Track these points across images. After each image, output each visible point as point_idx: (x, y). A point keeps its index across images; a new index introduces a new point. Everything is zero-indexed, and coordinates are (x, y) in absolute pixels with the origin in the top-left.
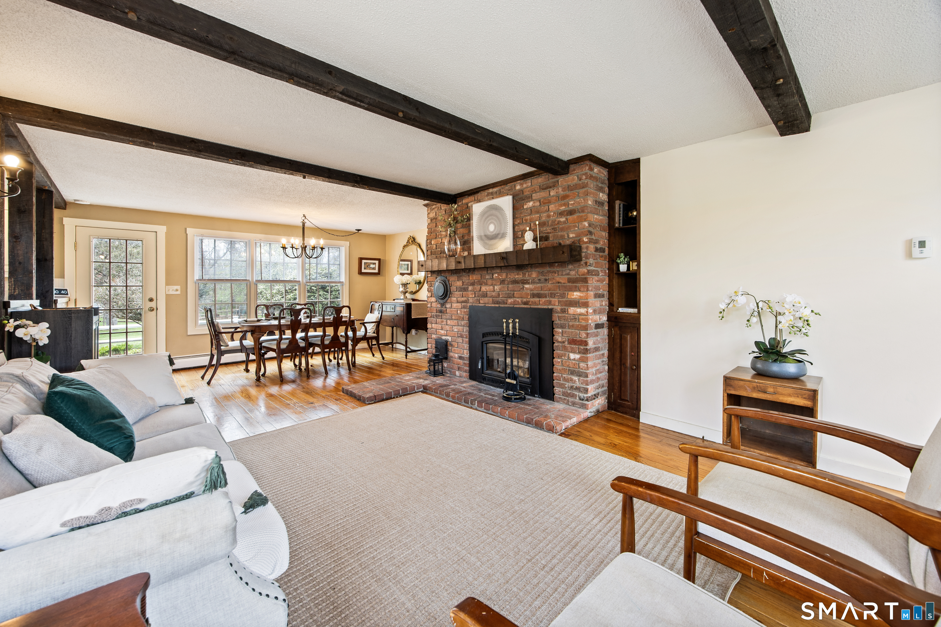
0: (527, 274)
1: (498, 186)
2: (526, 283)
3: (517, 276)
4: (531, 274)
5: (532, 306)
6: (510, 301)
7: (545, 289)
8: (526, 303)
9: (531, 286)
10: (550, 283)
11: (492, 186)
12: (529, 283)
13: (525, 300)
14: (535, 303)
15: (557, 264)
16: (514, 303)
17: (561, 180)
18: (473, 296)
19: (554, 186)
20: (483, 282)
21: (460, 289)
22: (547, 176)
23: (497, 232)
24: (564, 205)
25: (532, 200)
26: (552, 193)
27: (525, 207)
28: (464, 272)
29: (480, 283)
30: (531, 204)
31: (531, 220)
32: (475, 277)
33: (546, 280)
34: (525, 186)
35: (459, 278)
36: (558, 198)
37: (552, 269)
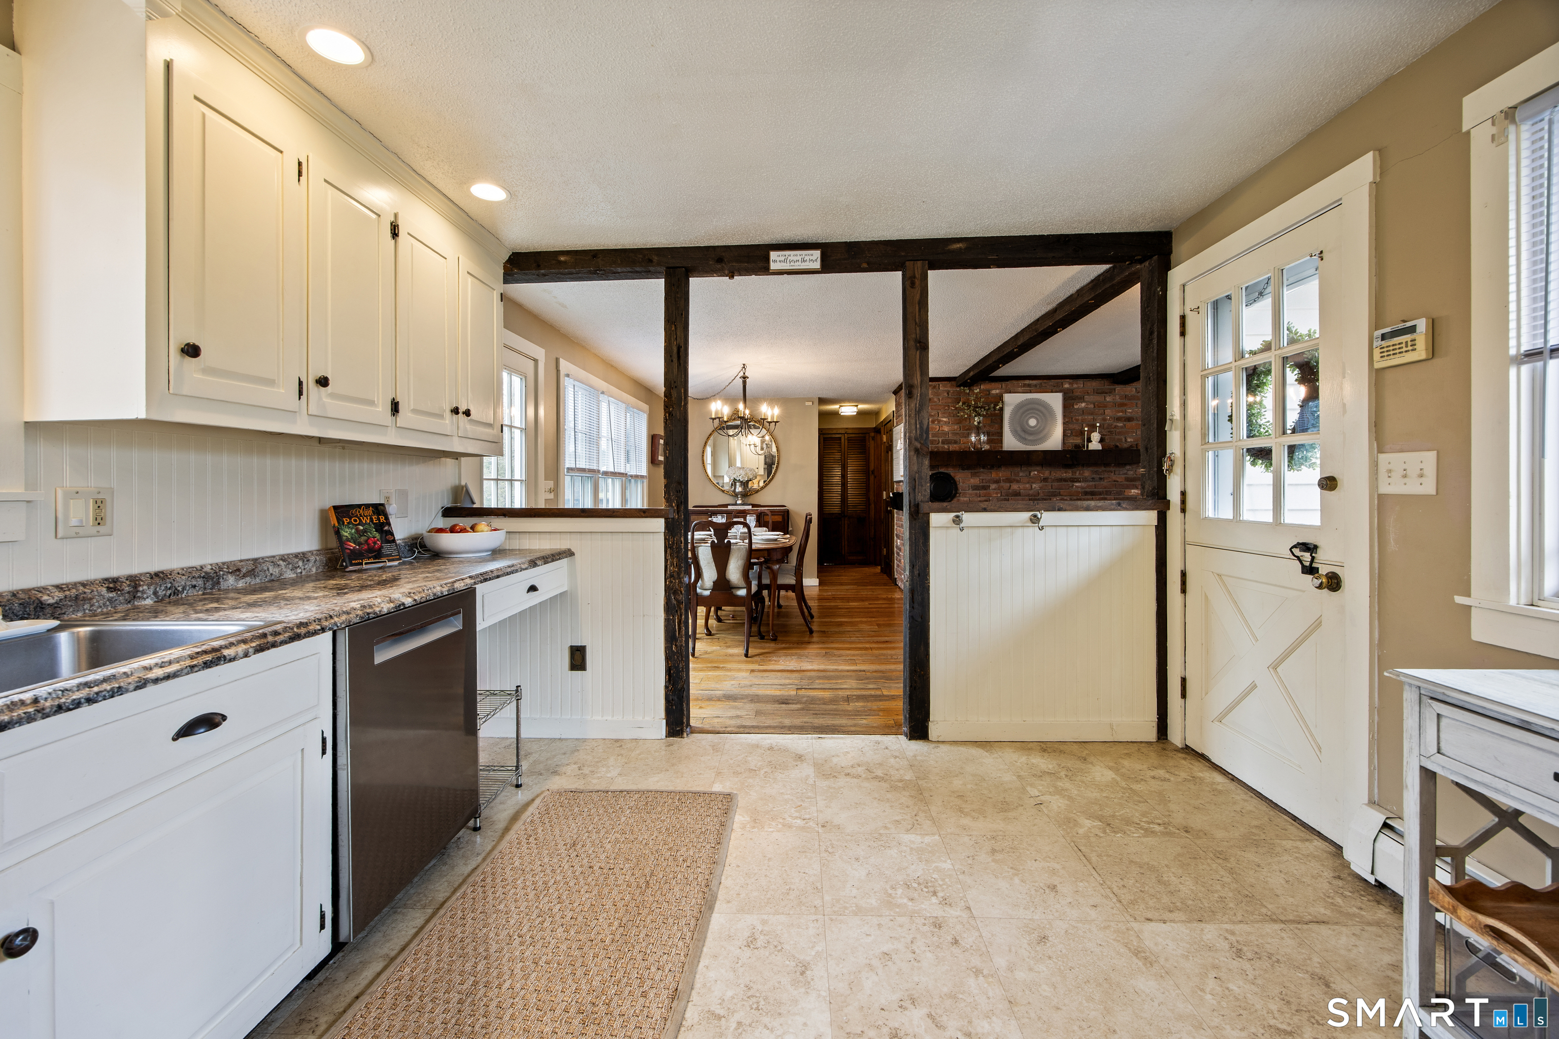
0: (1078, 473)
4: (1083, 473)
9: (1083, 484)
12: (1079, 481)
17: (1118, 388)
18: (999, 495)
19: (1110, 393)
20: (1014, 480)
21: (976, 488)
22: (1102, 382)
23: (1040, 427)
24: (1122, 412)
25: (1084, 401)
26: (1108, 399)
27: (1076, 407)
28: (984, 468)
29: (1009, 480)
30: (1083, 405)
31: (1083, 421)
32: (1002, 473)
33: (1101, 479)
34: (1075, 386)
35: (974, 475)
36: (1115, 404)
37: (1108, 469)
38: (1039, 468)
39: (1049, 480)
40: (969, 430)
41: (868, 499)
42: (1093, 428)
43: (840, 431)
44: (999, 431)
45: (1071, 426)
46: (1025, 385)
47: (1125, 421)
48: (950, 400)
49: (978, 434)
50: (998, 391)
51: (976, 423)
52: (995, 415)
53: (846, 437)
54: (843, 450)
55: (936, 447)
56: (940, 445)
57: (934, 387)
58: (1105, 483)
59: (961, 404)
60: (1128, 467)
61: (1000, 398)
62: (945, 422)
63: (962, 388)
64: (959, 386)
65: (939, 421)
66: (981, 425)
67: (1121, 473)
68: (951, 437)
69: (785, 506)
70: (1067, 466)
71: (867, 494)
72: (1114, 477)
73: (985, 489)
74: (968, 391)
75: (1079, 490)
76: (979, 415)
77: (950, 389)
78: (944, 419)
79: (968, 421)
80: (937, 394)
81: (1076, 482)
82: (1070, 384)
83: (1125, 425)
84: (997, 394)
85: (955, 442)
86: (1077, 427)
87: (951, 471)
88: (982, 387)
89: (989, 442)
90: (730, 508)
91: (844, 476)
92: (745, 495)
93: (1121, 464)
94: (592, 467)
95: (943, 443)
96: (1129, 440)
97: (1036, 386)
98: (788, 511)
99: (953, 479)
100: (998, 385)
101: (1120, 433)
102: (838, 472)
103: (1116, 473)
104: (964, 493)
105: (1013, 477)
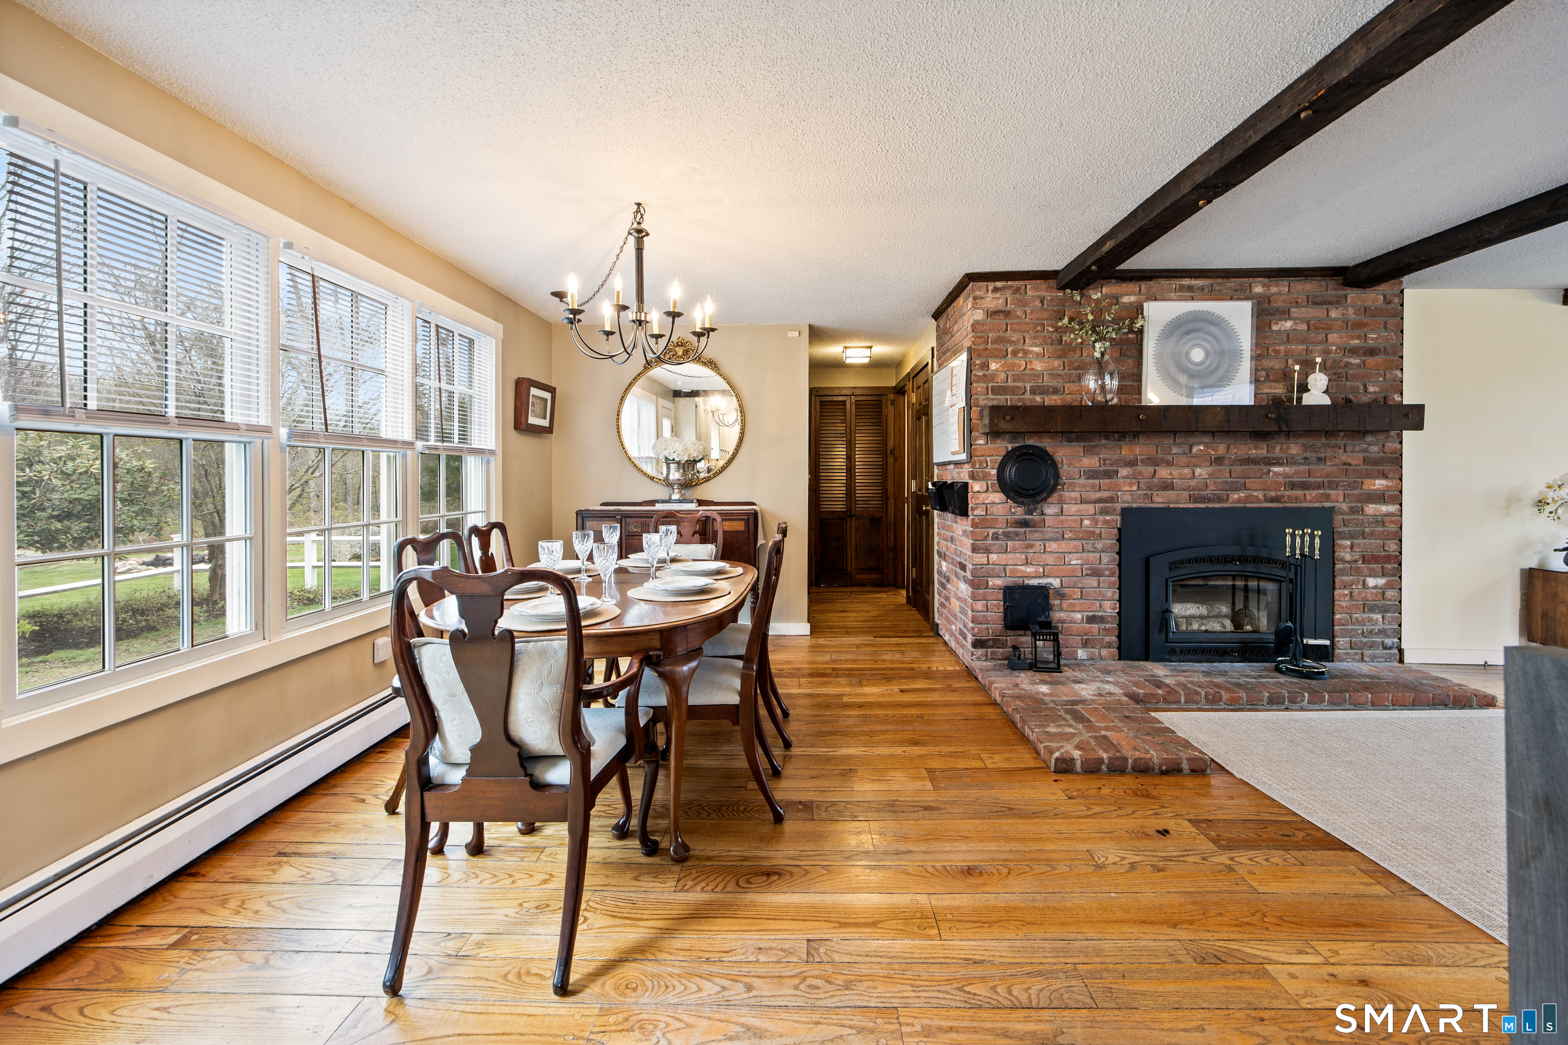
0: (1277, 448)
3: (1253, 451)
4: (1288, 448)
5: (1287, 505)
6: (1235, 496)
7: (1317, 475)
8: (1274, 500)
9: (1286, 469)
10: (1328, 464)
12: (1281, 464)
13: (1272, 494)
14: (1296, 500)
15: (1341, 434)
16: (1247, 499)
17: (1353, 295)
18: (1135, 488)
19: (1338, 303)
20: (1162, 460)
21: (1092, 474)
22: (1324, 283)
23: (1210, 365)
24: (1359, 337)
25: (1290, 318)
26: (1334, 314)
27: (1275, 328)
28: (1107, 438)
29: (1153, 462)
30: (1288, 324)
31: (1288, 354)
32: (1139, 449)
33: (1320, 459)
34: (1274, 290)
35: (1089, 451)
36: (1347, 324)
37: (1333, 442)
38: (1207, 439)
39: (1226, 461)
40: (1081, 369)
41: (885, 491)
42: (1308, 366)
43: (845, 392)
44: (1135, 371)
45: (1266, 363)
46: (1182, 288)
47: (1364, 354)
48: (1045, 315)
49: (1101, 374)
50: (1132, 299)
51: (1097, 355)
52: (1128, 342)
53: (853, 401)
54: (848, 419)
55: (1020, 400)
56: (1028, 396)
57: (1017, 290)
58: (1327, 468)
59: (1066, 320)
60: (1369, 439)
61: (1138, 310)
62: (1037, 354)
63: (1068, 291)
64: (1063, 288)
65: (1026, 353)
66: (1107, 357)
67: (1357, 449)
68: (1047, 381)
69: (754, 504)
70: (1259, 435)
71: (883, 485)
72: (1344, 458)
73: (1110, 477)
74: (1078, 298)
75: (1281, 479)
76: (1102, 339)
77: (1045, 294)
78: (1036, 349)
79: (1078, 352)
80: (1023, 304)
81: (1275, 464)
82: (1264, 285)
83: (1364, 363)
84: (1131, 303)
85: (1056, 391)
86: (1277, 364)
87: (1046, 443)
88: (1104, 290)
89: (1121, 390)
90: (659, 507)
91: (850, 458)
92: (687, 485)
93: (1360, 433)
94: (253, 421)
95: (1033, 391)
96: (1371, 389)
97: (1202, 289)
98: (755, 514)
99: (1051, 458)
100: (1133, 287)
101: (1355, 377)
102: (841, 451)
103: (1349, 449)
104: (1071, 484)
105: (1160, 456)
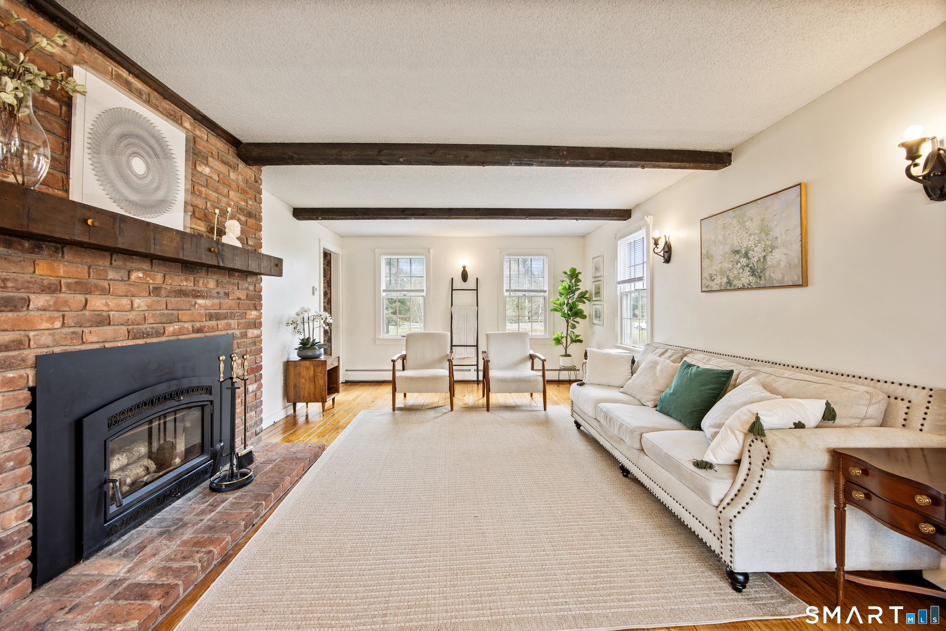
0: (201, 282)
1: (150, 86)
2: (199, 296)
3: (185, 283)
4: (208, 282)
5: (207, 334)
6: (170, 329)
7: (224, 307)
8: (199, 330)
9: (207, 301)
10: (230, 298)
11: (137, 72)
12: (203, 297)
13: (198, 325)
14: (213, 329)
15: (237, 274)
16: (181, 332)
17: (241, 166)
19: (234, 168)
22: (227, 147)
23: (150, 181)
24: (244, 201)
25: (208, 165)
26: (232, 176)
27: (199, 168)
29: (84, 288)
30: (207, 170)
32: (64, 268)
33: (225, 294)
34: (198, 132)
36: (238, 187)
37: (232, 280)
38: (146, 266)
39: (163, 292)
47: (246, 215)
58: (229, 301)
60: (249, 279)
67: (244, 287)
70: (188, 268)
72: (238, 294)
73: (16, 309)
75: (203, 311)
82: (191, 124)
83: (246, 221)
86: (205, 206)
96: (250, 242)
103: (240, 286)
